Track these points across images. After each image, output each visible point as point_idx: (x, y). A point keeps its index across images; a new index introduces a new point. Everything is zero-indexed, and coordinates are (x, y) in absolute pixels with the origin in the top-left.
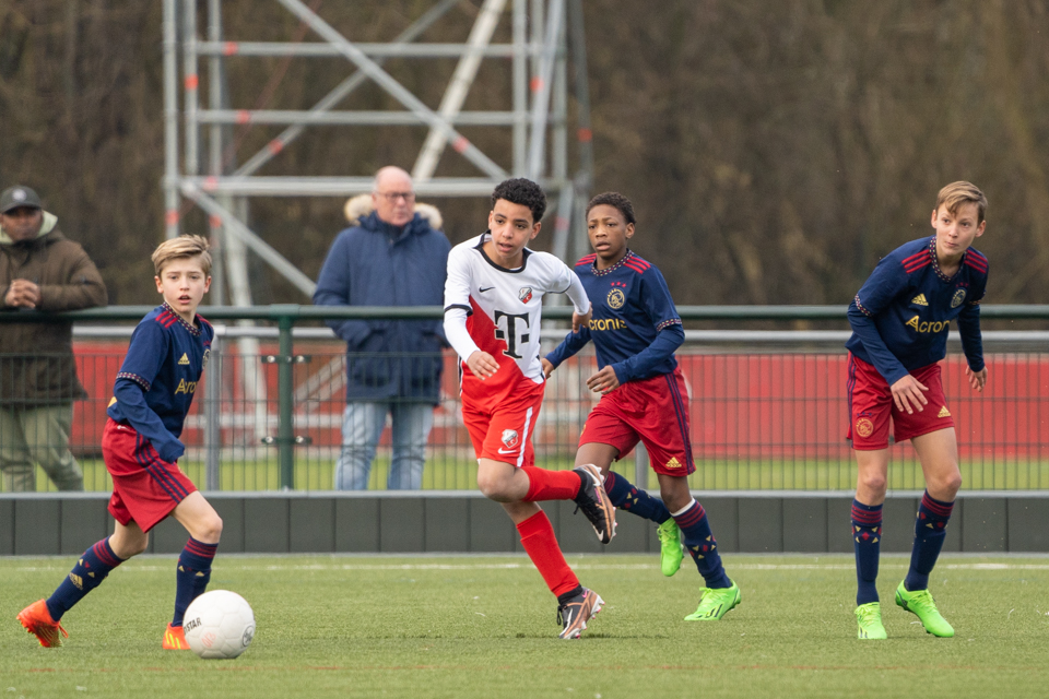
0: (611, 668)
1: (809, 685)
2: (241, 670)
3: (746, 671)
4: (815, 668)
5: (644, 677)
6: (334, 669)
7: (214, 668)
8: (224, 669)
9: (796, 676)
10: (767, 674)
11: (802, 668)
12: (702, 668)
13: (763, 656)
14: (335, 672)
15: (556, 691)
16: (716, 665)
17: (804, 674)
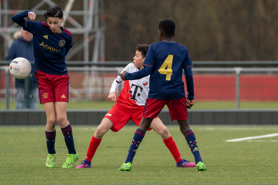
0: (114, 155)
1: (166, 159)
2: (18, 156)
3: (150, 156)
4: (167, 155)
5: (123, 157)
6: (42, 156)
7: (11, 156)
8: (13, 156)
9: (162, 157)
10: (155, 156)
11: (164, 155)
12: (138, 155)
13: (154, 152)
14: (43, 156)
15: (101, 161)
16: (142, 154)
17: (164, 156)
